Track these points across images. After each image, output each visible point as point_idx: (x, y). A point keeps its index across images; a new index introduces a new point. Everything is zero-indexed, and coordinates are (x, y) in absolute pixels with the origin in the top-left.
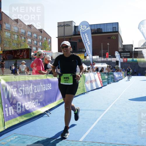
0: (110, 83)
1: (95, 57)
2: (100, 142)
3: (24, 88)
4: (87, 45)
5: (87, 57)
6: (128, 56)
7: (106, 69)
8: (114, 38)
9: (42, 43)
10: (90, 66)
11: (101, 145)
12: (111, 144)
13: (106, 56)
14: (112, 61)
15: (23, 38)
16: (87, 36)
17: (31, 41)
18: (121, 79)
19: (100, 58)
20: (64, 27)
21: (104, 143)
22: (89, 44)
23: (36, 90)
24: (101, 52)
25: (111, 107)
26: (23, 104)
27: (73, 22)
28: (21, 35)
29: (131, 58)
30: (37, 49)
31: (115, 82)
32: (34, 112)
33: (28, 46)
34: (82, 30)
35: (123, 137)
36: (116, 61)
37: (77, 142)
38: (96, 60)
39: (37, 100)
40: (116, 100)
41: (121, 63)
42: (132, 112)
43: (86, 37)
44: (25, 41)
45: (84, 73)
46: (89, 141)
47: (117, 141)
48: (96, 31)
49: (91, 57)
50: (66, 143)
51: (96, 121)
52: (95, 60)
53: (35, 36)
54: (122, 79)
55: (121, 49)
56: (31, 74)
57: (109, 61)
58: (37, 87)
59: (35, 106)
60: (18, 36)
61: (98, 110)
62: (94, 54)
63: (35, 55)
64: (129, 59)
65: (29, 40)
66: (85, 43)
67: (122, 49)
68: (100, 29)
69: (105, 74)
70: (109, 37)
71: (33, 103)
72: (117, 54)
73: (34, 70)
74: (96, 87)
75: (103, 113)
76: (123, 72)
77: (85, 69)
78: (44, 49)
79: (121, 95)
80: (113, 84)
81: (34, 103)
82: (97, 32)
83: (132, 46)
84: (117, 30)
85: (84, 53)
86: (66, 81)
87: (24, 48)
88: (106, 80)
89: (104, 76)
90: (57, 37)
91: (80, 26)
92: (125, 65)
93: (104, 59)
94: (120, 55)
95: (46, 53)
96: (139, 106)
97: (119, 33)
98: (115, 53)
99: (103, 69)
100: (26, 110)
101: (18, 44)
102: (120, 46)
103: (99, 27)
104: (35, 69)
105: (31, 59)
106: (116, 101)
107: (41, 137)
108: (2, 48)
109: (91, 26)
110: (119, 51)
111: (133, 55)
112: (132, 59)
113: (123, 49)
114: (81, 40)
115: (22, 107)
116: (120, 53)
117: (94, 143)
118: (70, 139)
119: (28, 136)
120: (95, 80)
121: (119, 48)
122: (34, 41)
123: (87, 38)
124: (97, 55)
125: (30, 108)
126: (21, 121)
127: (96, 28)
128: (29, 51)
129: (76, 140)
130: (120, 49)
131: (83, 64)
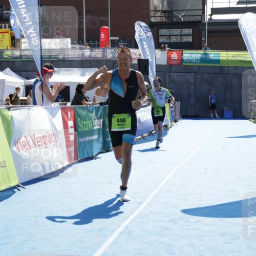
6: (185, 39)
13: (98, 39)
29: (199, 47)
36: (140, 60)
38: (61, 57)
45: (9, 109)
55: (159, 14)
57: (109, 60)
64: (191, 55)
67: (163, 12)
72: (141, 30)
77: (13, 92)
79: (153, 194)
94: (156, 37)
102: (155, 1)
110: (153, 20)
111: (205, 39)
113: (169, 13)
116: (154, 27)
121: (152, 8)
124: (66, 37)
130: (156, 11)
131: (8, 70)
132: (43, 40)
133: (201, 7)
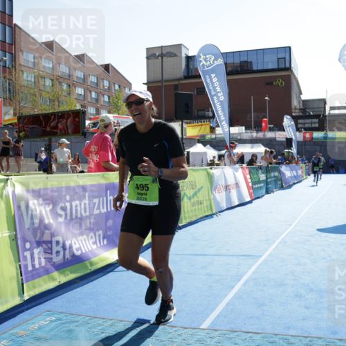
0: (273, 192)
1: (235, 130)
2: (250, 331)
3: (68, 205)
4: (216, 101)
5: (217, 129)
6: (314, 125)
7: (262, 158)
8: (282, 83)
9: (109, 97)
10: (223, 152)
11: (251, 337)
12: (276, 335)
13: (261, 126)
14: (278, 139)
15: (65, 87)
16: (215, 80)
17: (83, 93)
18: (297, 183)
19: (248, 131)
20: (162, 58)
21: (258, 333)
22: (222, 98)
23: (98, 208)
24: (251, 118)
25: (276, 247)
26: (66, 242)
27: (183, 47)
28: (60, 80)
29: (322, 130)
30: (98, 112)
31: (284, 189)
32: (94, 260)
33: (77, 105)
34: (203, 65)
35: (304, 319)
36: (287, 139)
37: (195, 330)
38: (239, 137)
39: (101, 232)
40: (286, 230)
41: (299, 144)
42: (324, 259)
43: (213, 83)
44: (69, 94)
45: (211, 168)
46: (224, 328)
47: (289, 328)
48: (237, 66)
49: (227, 130)
50: (170, 333)
51: (239, 280)
52: (235, 136)
53: (93, 81)
54: (300, 182)
55: (297, 111)
56: (85, 170)
57: (268, 139)
58: (99, 202)
59: (94, 247)
60: (52, 80)
61: (244, 256)
62: (232, 123)
63: (95, 125)
64: (317, 135)
65: (80, 91)
66: (212, 96)
67: (300, 109)
68: (246, 62)
69: (261, 169)
70: (269, 83)
71: (91, 238)
72: (287, 121)
73: (93, 160)
74: (239, 199)
75: (256, 262)
76: (304, 165)
77: (212, 159)
78: (115, 111)
79: (299, 219)
80: (278, 194)
81: (94, 240)
82: (239, 69)
83: (324, 102)
84: (287, 65)
85: (210, 121)
86: (142, 194)
87: (68, 109)
88: (262, 185)
89: (257, 174)
90: (146, 82)
91: (200, 57)
92: (308, 147)
93: (257, 133)
94: (296, 124)
95: (120, 120)
96: (342, 244)
97: (292, 71)
98: (282, 121)
99: (254, 158)
100: (73, 256)
101: (54, 101)
102: (295, 103)
103: (244, 58)
104: (96, 158)
105: (84, 134)
106: (286, 233)
107: (111, 320)
108: (15, 109)
109: (225, 55)
110: (294, 114)
112: (323, 133)
113: (303, 110)
114: (201, 90)
115: (64, 248)
116: (295, 118)
117: (236, 334)
118: (179, 324)
119: (81, 317)
120: (237, 184)
121: (293, 107)
122: (90, 92)
123: (217, 84)
124: (242, 126)
125: (84, 251)
126: (62, 282)
127: (237, 61)
128: (79, 116)
129: (192, 327)
130: (296, 109)
131: (208, 146)
132: (231, 128)
133: (323, 106)
